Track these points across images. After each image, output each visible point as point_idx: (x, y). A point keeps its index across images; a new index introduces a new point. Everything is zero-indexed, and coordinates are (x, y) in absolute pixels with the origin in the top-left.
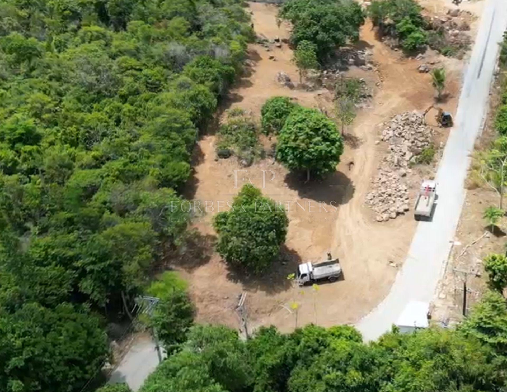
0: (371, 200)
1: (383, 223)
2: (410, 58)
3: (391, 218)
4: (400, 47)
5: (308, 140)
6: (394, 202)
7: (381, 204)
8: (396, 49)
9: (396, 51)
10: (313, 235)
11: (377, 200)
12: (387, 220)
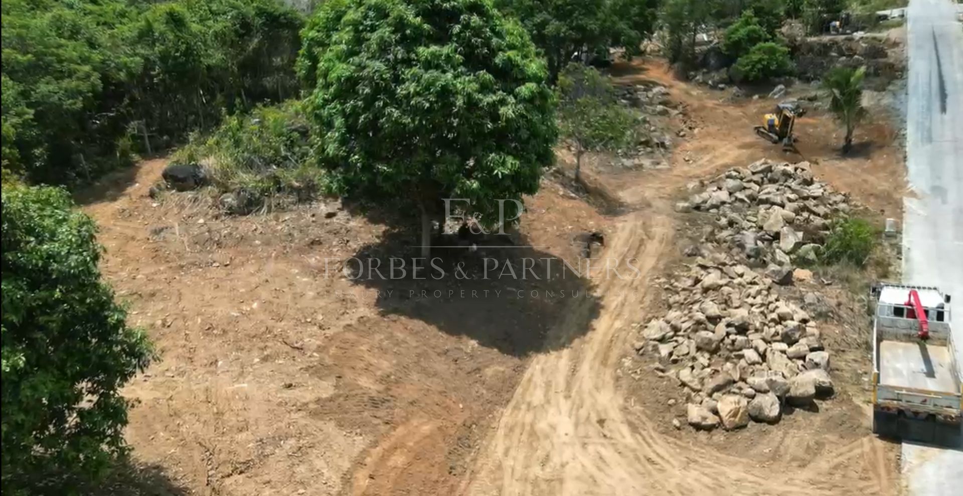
0: (662, 340)
1: (719, 437)
2: (756, 97)
3: (758, 419)
4: (730, 82)
5: (400, 52)
6: (763, 356)
7: (703, 359)
8: (721, 86)
9: (722, 89)
10: (359, 463)
11: (686, 346)
12: (741, 427)
